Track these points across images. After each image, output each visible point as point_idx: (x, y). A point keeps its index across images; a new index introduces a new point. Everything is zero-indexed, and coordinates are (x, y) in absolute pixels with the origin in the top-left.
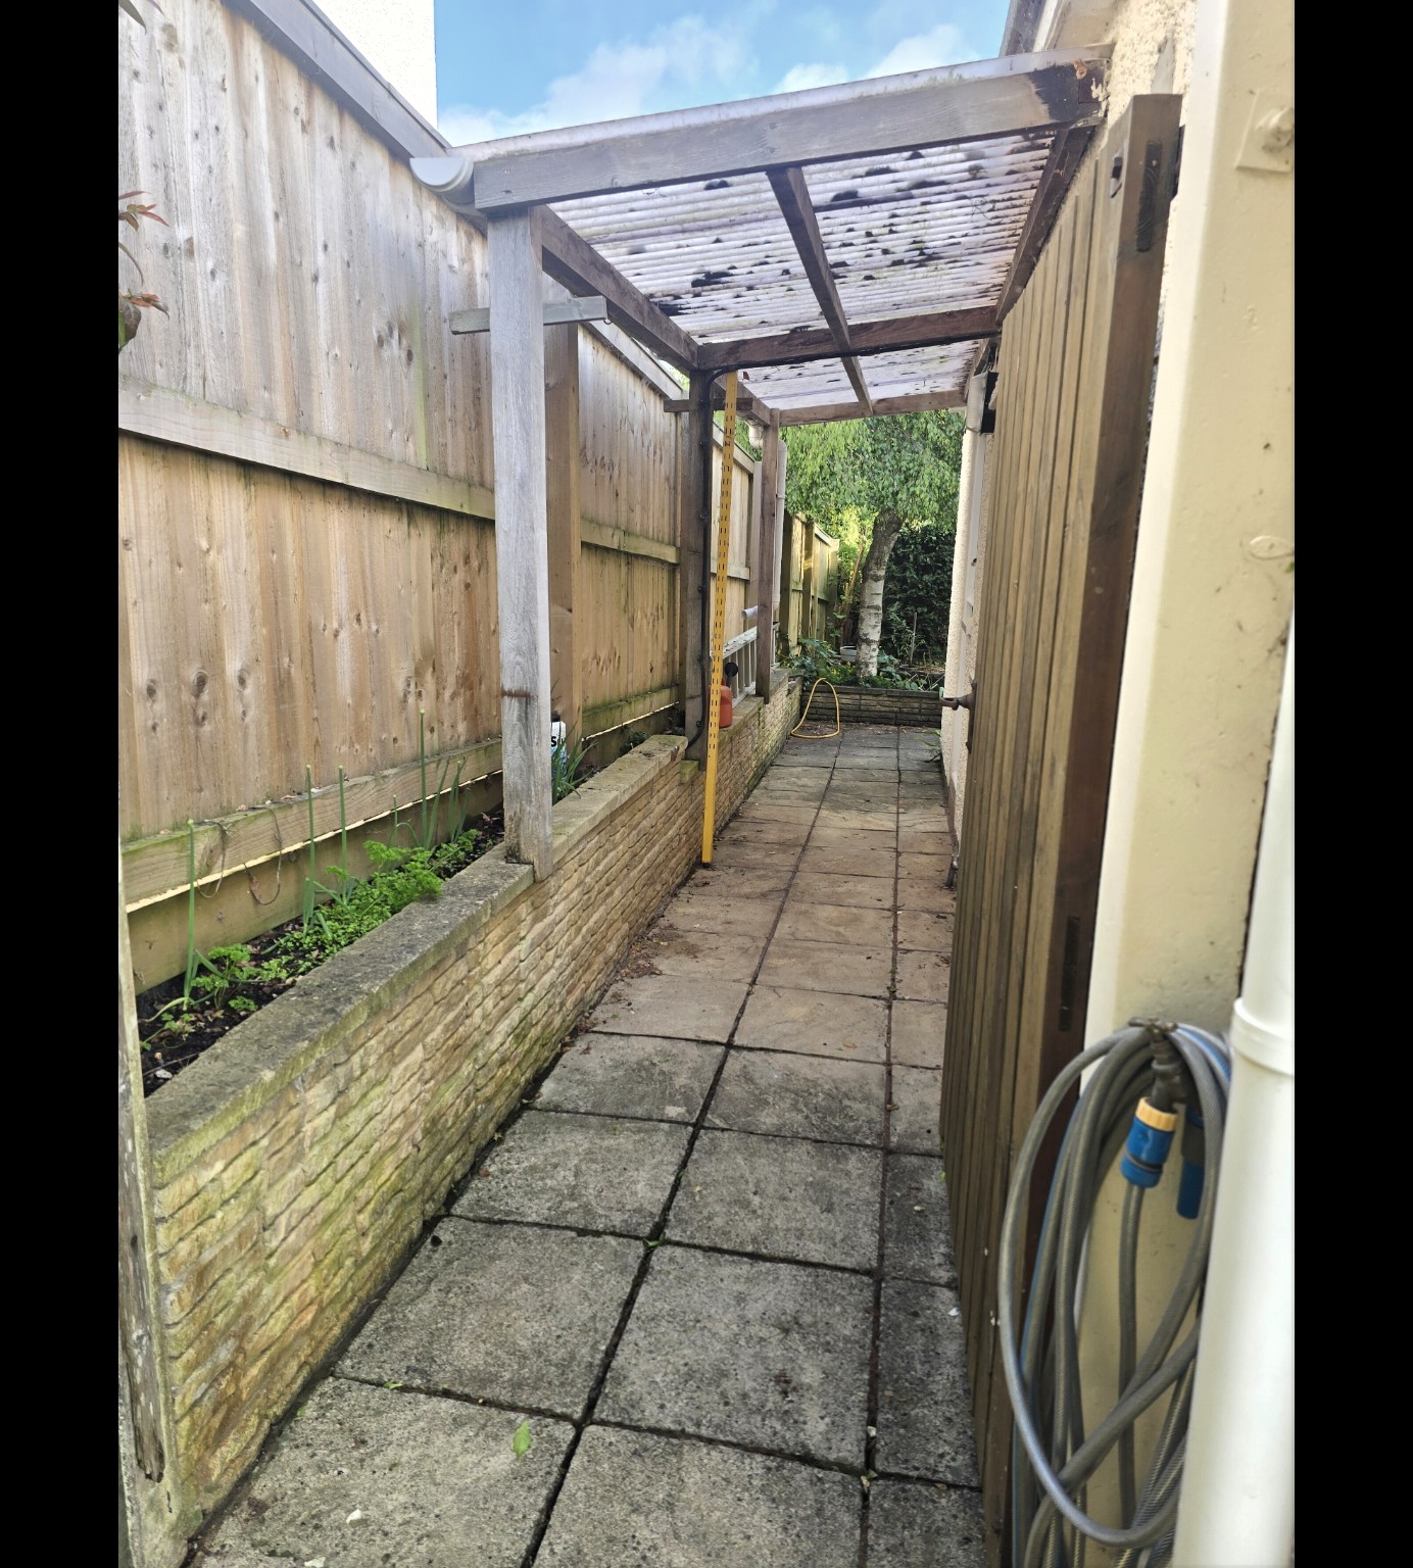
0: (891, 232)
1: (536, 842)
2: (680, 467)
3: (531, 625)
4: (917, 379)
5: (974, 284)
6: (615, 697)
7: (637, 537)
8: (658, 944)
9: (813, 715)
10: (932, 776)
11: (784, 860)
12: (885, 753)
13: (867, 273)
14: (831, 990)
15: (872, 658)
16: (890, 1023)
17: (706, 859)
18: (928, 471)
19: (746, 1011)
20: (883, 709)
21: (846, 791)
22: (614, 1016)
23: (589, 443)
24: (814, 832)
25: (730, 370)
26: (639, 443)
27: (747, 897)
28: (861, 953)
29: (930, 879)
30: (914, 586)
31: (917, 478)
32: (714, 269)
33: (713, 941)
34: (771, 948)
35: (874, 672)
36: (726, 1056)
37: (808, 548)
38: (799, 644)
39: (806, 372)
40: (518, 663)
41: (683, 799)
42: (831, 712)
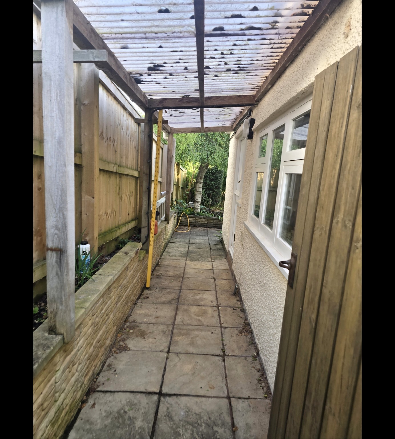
0: (231, 54)
1: (65, 324)
2: (140, 144)
3: (63, 215)
4: (220, 121)
5: (252, 85)
6: (114, 227)
7: (124, 167)
8: (129, 331)
9: (181, 224)
10: (220, 247)
11: (175, 284)
12: (205, 238)
13: (216, 73)
14: (200, 353)
15: (199, 207)
16: (225, 370)
17: (148, 286)
18: (218, 151)
19: (167, 370)
20: (202, 223)
21: (195, 253)
22: (108, 379)
23: (104, 131)
24: (185, 271)
25: (161, 109)
26: (125, 134)
27: (164, 303)
28: (209, 330)
29: (227, 291)
30: (209, 185)
31: (214, 153)
32: (158, 62)
33: (152, 328)
34: (175, 331)
35: (199, 211)
36: (159, 401)
37: (178, 172)
38: (175, 200)
39: (185, 115)
40: (56, 234)
41: (140, 266)
42: (187, 223)
